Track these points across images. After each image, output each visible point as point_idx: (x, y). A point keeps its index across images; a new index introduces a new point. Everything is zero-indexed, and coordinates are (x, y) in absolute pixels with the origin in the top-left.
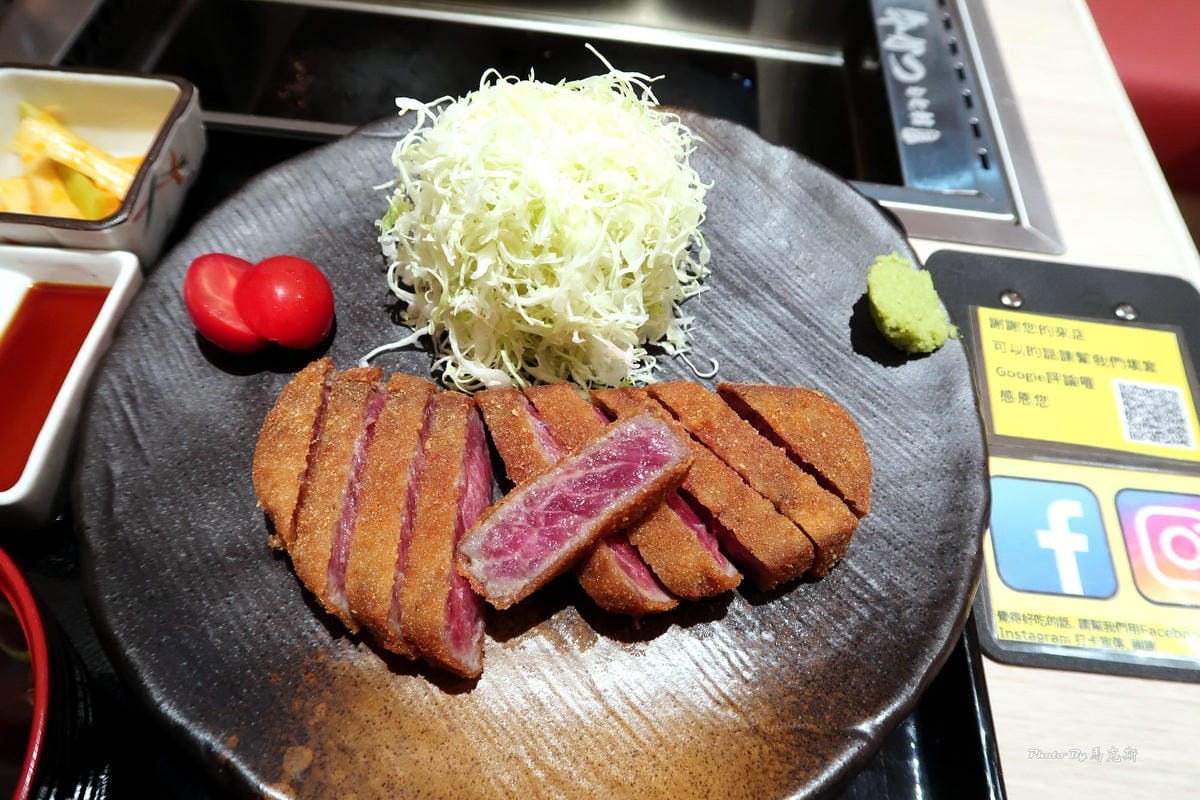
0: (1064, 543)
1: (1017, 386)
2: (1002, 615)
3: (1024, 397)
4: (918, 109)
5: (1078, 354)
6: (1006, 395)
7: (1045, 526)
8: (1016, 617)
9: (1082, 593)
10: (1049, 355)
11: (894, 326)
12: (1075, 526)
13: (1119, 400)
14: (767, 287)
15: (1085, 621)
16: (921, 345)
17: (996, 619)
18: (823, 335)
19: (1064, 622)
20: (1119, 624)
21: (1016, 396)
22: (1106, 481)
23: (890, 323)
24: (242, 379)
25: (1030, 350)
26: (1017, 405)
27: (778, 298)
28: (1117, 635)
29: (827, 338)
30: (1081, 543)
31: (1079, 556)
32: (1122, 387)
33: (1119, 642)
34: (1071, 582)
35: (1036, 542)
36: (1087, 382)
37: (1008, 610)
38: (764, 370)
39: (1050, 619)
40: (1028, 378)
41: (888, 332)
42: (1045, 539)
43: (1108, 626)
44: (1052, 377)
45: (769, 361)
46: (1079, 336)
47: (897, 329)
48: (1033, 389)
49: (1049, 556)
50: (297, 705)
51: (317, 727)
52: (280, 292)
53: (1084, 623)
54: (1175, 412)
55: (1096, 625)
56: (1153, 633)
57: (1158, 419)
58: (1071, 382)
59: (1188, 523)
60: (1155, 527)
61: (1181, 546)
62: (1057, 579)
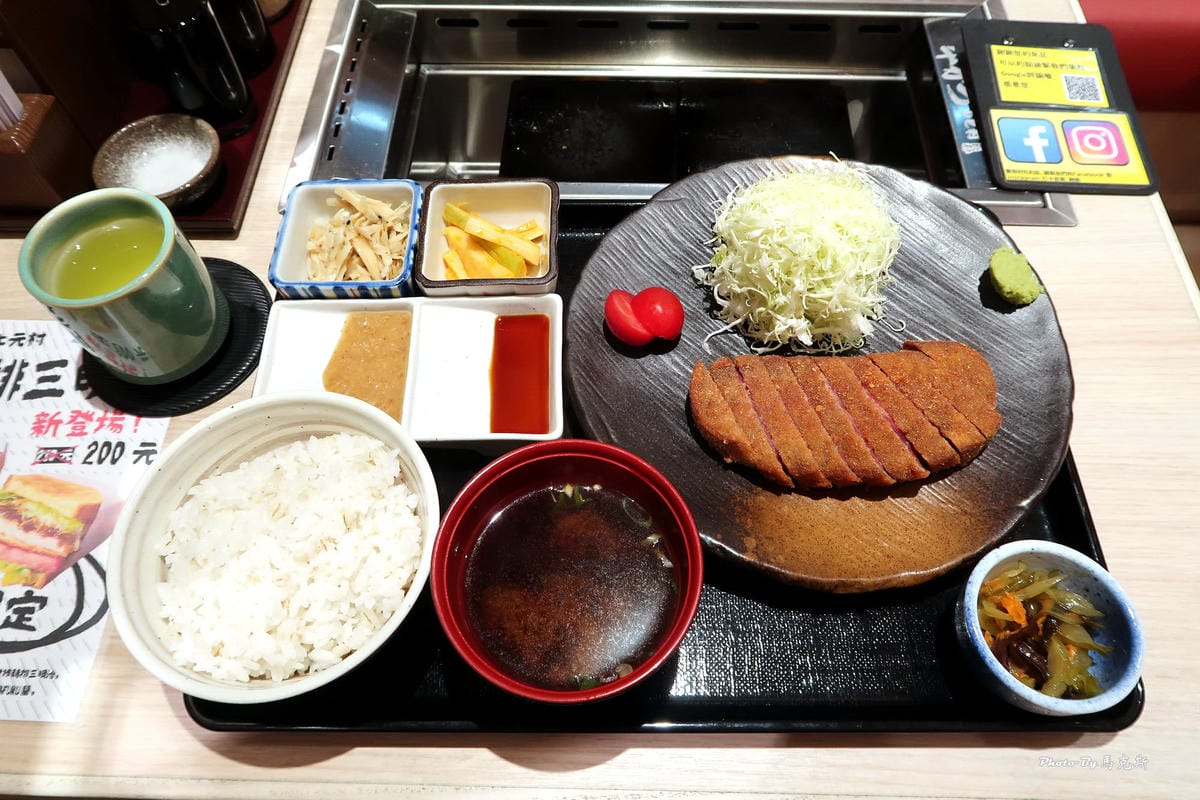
0: (1036, 143)
1: (1012, 79)
2: (1008, 171)
3: (1016, 84)
5: (1043, 64)
6: (1007, 84)
7: (1028, 137)
8: (1014, 171)
9: (1045, 161)
10: (1028, 65)
12: (1042, 136)
13: (1065, 82)
17: (1006, 172)
19: (1037, 173)
20: (1063, 173)
21: (1011, 83)
22: (1057, 118)
25: (1018, 63)
26: (1013, 88)
28: (1062, 176)
30: (1045, 142)
31: (1044, 148)
32: (1066, 77)
33: (1063, 180)
34: (1040, 156)
36: (1048, 76)
37: (1011, 168)
39: (1031, 172)
40: (1018, 76)
42: (1027, 142)
43: (1058, 173)
44: (1030, 75)
46: (1044, 56)
48: (1019, 80)
49: (1030, 149)
53: (1046, 173)
54: (1093, 86)
55: (1052, 173)
56: (1079, 175)
57: (1084, 90)
58: (1040, 76)
59: (1098, 132)
60: (1081, 135)
61: (1095, 142)
62: (1033, 157)
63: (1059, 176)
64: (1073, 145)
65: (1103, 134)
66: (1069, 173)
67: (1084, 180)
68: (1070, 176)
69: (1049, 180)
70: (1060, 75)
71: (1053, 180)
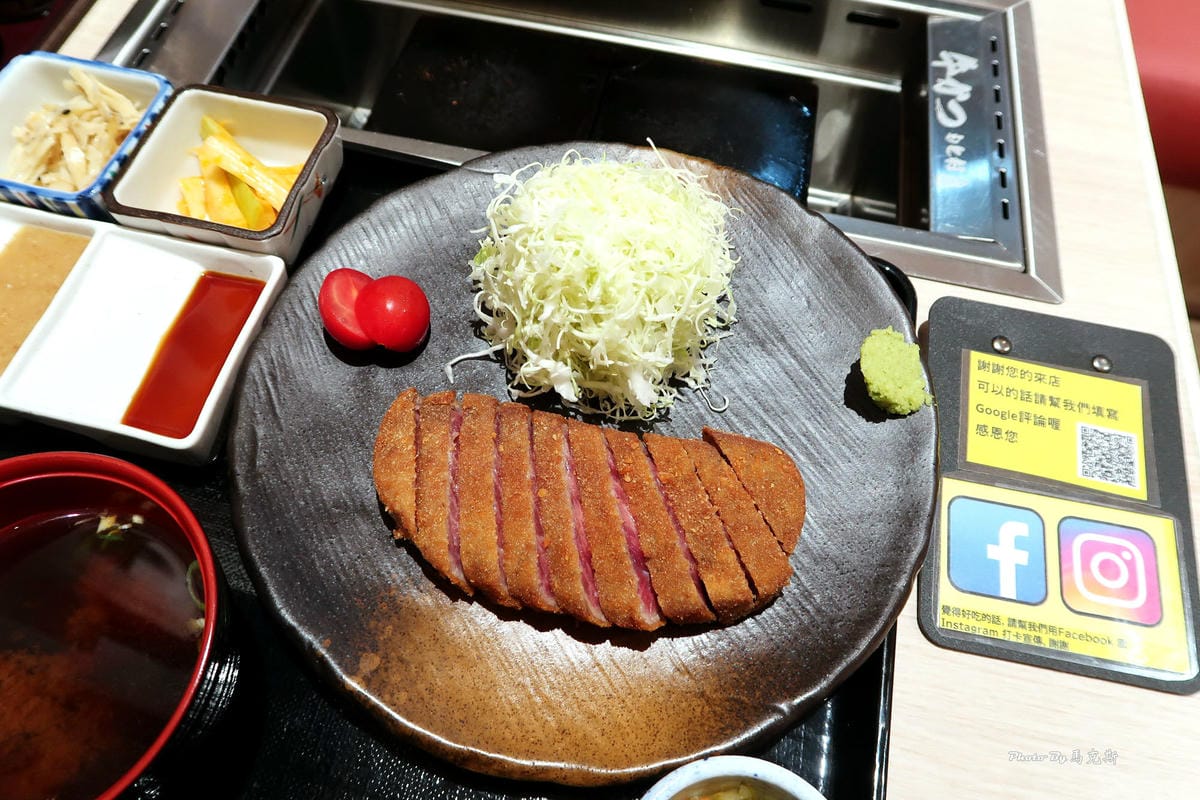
0: (1008, 557)
1: (992, 421)
2: (946, 609)
3: (997, 431)
4: (954, 155)
5: (1051, 398)
6: (982, 429)
7: (996, 542)
8: (957, 612)
9: (1015, 598)
10: (1026, 397)
11: (876, 391)
12: (1020, 543)
13: (1080, 441)
14: (783, 339)
15: (1014, 620)
16: (898, 409)
17: (940, 611)
18: (821, 386)
19: (996, 620)
20: (1042, 626)
21: (989, 430)
22: (1053, 509)
23: (873, 388)
24: (355, 369)
25: (1009, 391)
26: (989, 439)
27: (790, 349)
28: (1038, 634)
29: (825, 390)
30: (1023, 557)
32: (1085, 430)
33: (1039, 639)
34: (1008, 588)
35: (986, 554)
36: (1055, 424)
37: (952, 605)
38: (766, 411)
39: (985, 616)
40: (1003, 416)
41: (870, 395)
42: (992, 552)
43: (1032, 626)
44: (1025, 417)
45: (772, 403)
46: (1055, 382)
47: (878, 394)
48: (1006, 425)
50: (372, 624)
51: (385, 642)
52: (390, 306)
53: (1012, 622)
54: (1126, 455)
55: (1022, 624)
56: (1068, 635)
57: (1109, 460)
58: (1040, 422)
59: (1118, 550)
60: (1089, 550)
61: (1107, 568)
62: (998, 585)
63: (1033, 634)
64: (1071, 569)
65: (1127, 556)
66: (1052, 629)
67: (1076, 647)
68: (1051, 636)
69: (1013, 639)
70: (1074, 423)
71: (1021, 641)
